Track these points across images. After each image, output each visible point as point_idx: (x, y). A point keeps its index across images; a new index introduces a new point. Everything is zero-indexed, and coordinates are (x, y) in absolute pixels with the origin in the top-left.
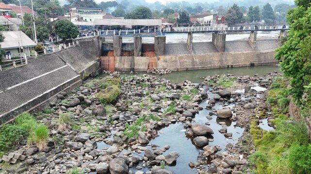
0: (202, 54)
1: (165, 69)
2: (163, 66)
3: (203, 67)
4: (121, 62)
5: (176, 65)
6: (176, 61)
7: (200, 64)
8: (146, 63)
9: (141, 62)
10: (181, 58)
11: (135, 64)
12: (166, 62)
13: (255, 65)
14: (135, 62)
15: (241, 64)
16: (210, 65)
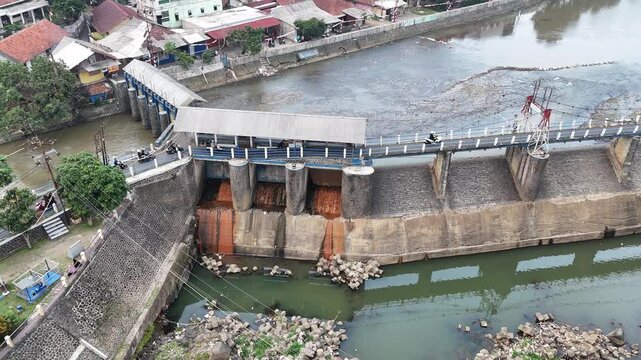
0: (474, 210)
1: (365, 261)
2: (362, 251)
3: (471, 249)
4: (250, 229)
5: (397, 246)
6: (397, 234)
7: (465, 239)
8: (315, 237)
9: (304, 231)
10: (411, 224)
11: (287, 237)
12: (371, 237)
13: (617, 234)
14: (289, 232)
15: (577, 234)
16: (489, 243)
